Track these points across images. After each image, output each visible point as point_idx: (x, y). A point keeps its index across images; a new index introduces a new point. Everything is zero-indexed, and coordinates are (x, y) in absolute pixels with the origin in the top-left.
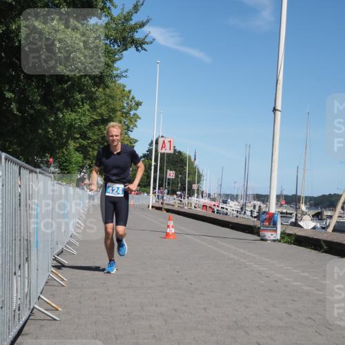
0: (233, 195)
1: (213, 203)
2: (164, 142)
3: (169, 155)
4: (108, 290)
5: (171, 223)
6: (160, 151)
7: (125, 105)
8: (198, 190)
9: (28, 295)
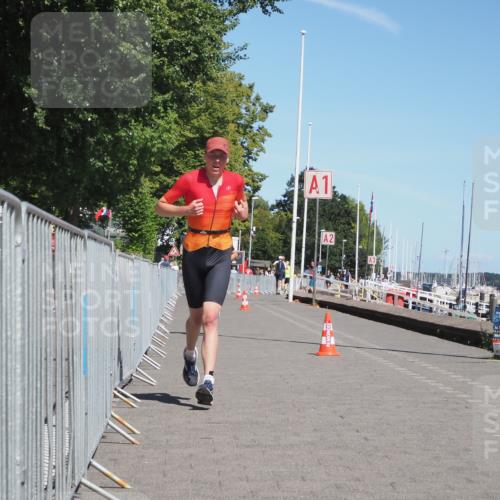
0: (443, 276)
1: (406, 290)
2: (314, 178)
3: (324, 202)
4: (215, 451)
5: (329, 327)
6: (307, 195)
7: (243, 111)
8: (378, 265)
9: (69, 460)
